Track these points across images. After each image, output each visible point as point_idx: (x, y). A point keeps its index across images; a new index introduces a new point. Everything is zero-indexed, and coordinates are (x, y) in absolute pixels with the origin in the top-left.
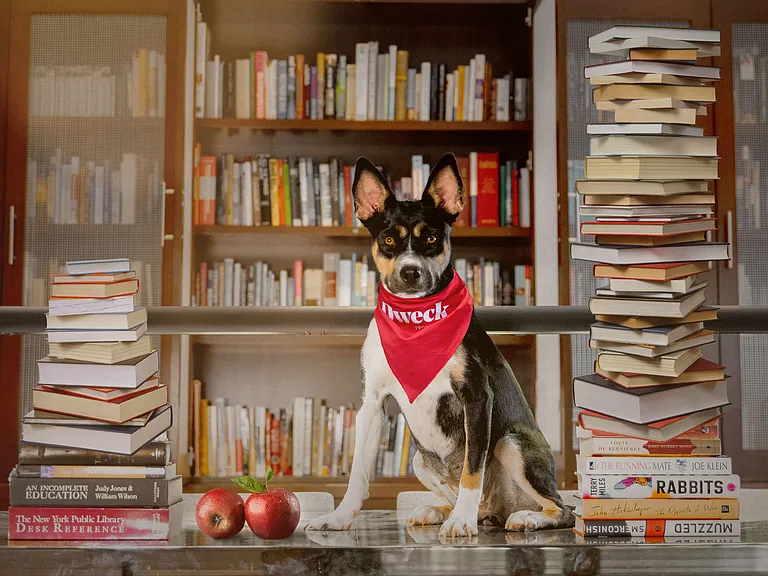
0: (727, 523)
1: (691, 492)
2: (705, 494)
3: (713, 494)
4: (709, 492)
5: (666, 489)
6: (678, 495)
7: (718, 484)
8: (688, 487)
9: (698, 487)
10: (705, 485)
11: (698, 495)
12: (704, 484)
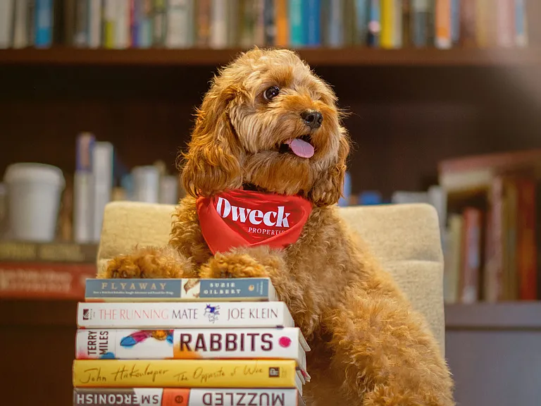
0: (278, 393)
1: (227, 348)
2: (248, 352)
3: (259, 352)
4: (253, 348)
5: (192, 345)
6: (209, 353)
7: (267, 338)
8: (223, 341)
9: (238, 342)
10: (248, 340)
11: (238, 353)
12: (246, 337)
